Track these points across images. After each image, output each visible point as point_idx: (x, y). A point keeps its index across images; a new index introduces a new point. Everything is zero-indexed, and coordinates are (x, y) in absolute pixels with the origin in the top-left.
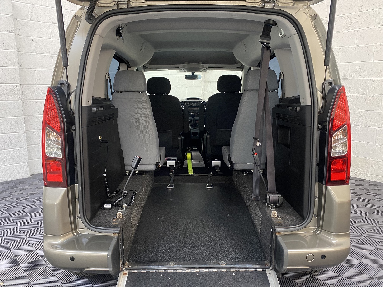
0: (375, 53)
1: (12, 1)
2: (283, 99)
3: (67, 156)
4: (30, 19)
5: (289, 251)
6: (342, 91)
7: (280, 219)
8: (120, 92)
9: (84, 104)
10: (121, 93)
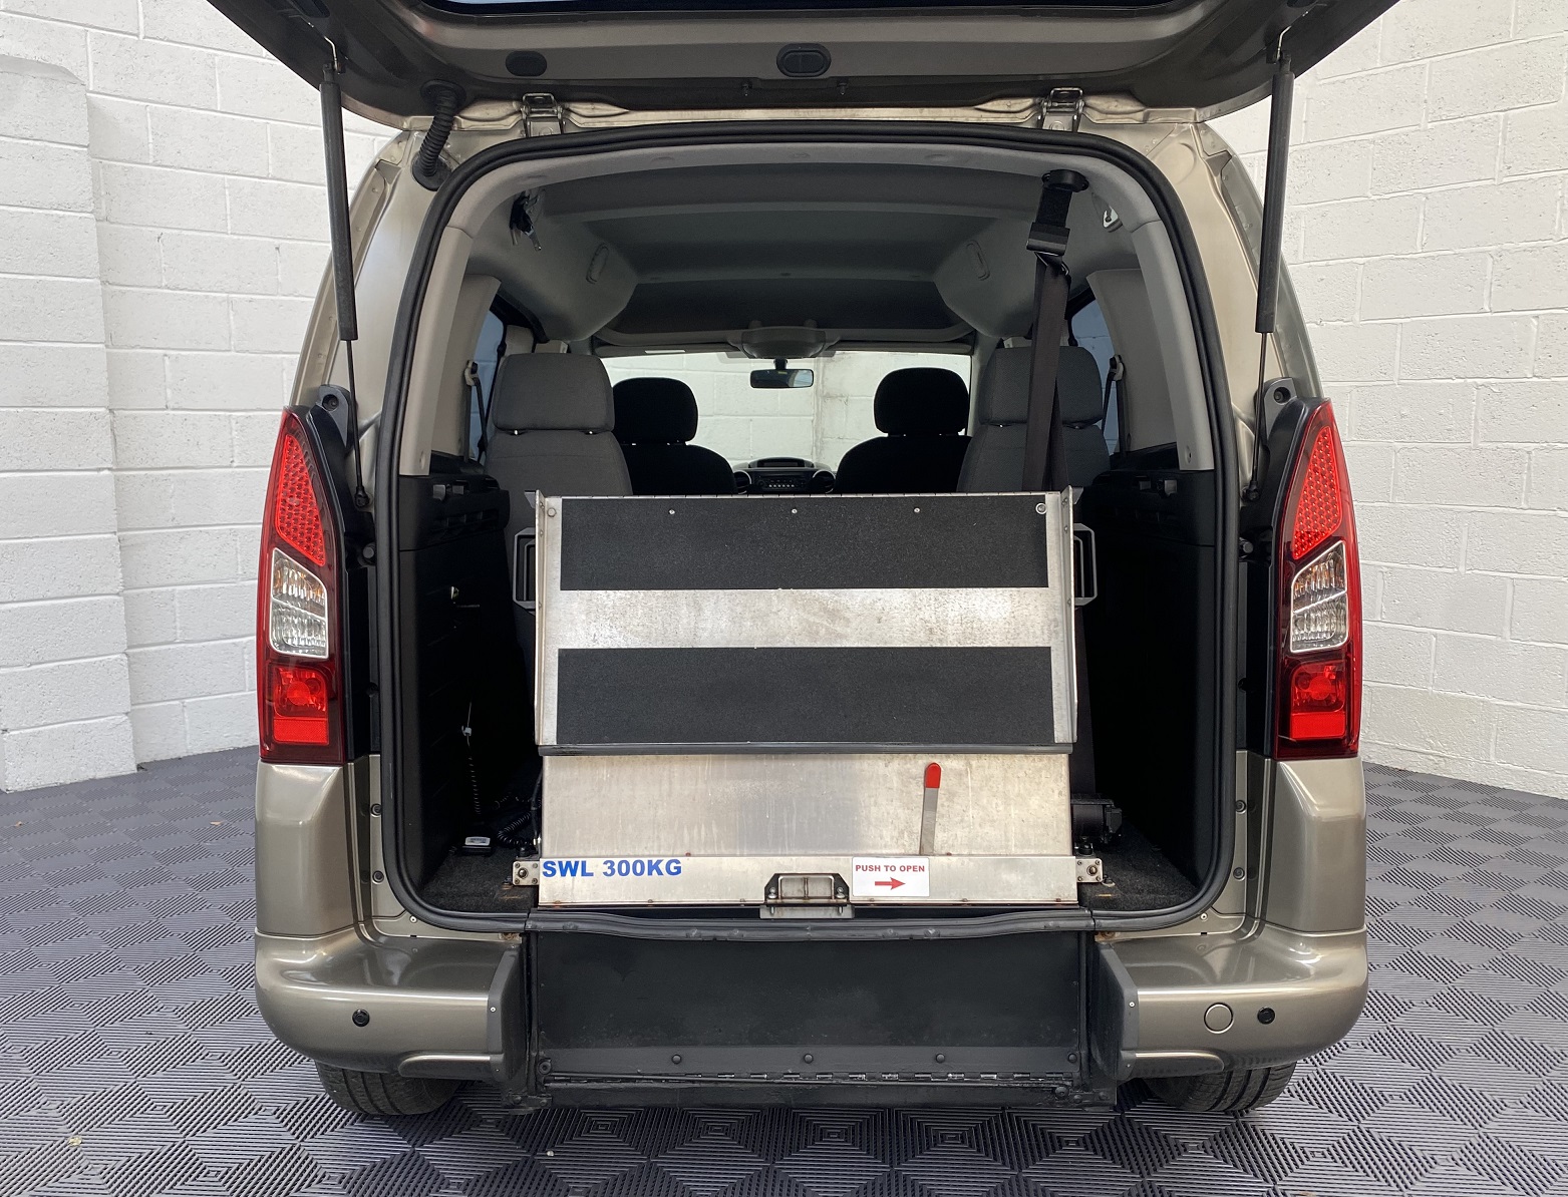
0: (1497, 283)
1: (88, 94)
2: (1124, 454)
3: (345, 653)
4: (151, 161)
5: (1139, 993)
6: (1323, 420)
7: (1109, 885)
8: (516, 432)
9: (406, 469)
10: (519, 434)
